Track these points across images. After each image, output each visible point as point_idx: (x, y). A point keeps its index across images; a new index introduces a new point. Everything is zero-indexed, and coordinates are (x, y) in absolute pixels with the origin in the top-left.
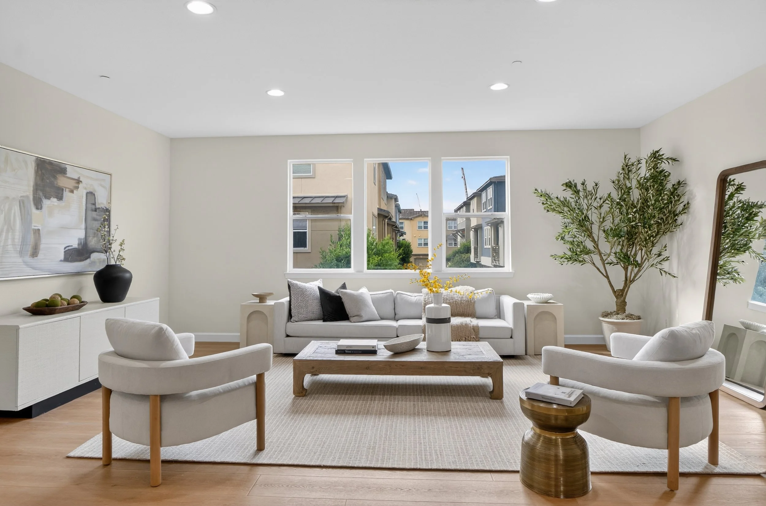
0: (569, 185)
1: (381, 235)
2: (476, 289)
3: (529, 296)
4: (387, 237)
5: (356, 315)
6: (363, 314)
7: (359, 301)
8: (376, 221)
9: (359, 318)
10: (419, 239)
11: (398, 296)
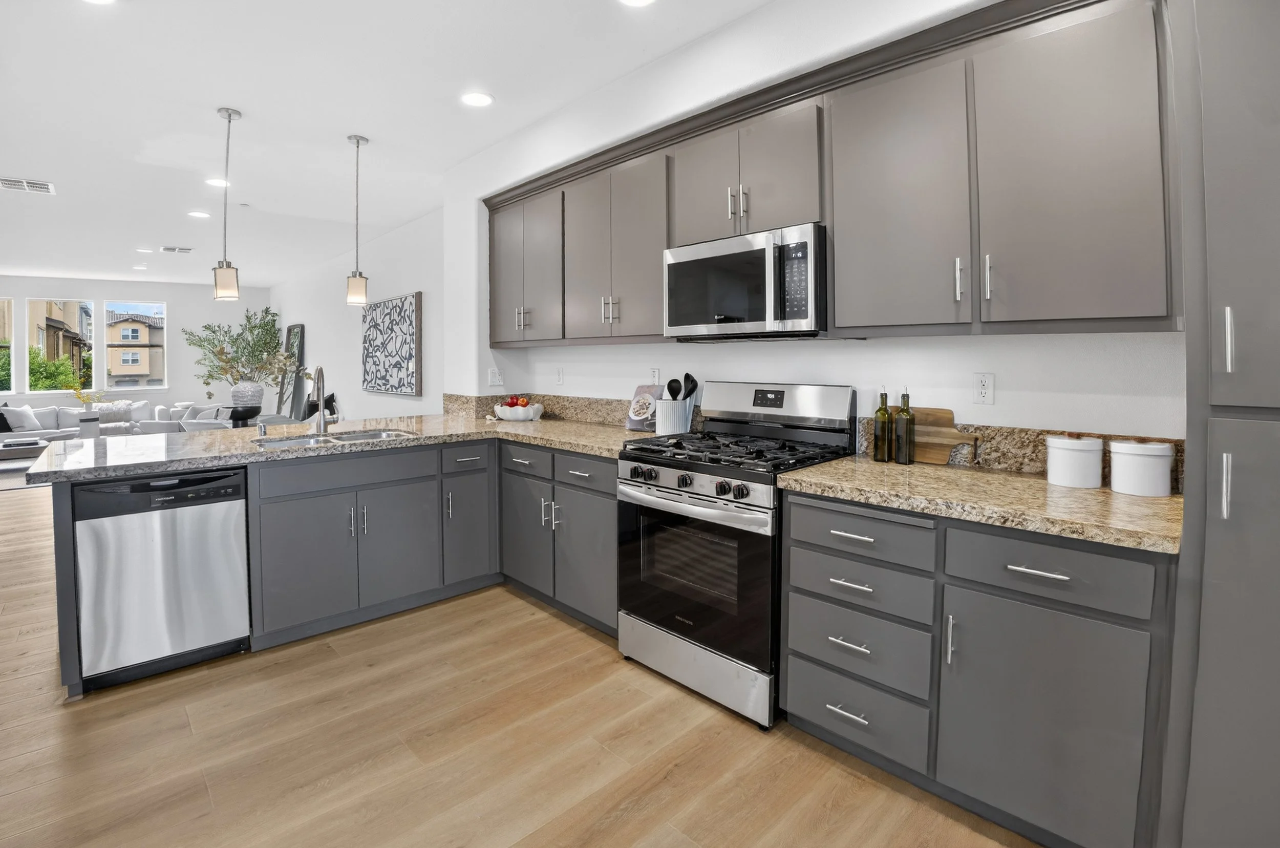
0: (207, 327)
1: (53, 351)
2: (133, 402)
3: (176, 404)
4: (63, 356)
5: (19, 426)
6: (26, 424)
7: (20, 416)
8: (43, 335)
9: (21, 427)
10: (123, 354)
11: (61, 411)
